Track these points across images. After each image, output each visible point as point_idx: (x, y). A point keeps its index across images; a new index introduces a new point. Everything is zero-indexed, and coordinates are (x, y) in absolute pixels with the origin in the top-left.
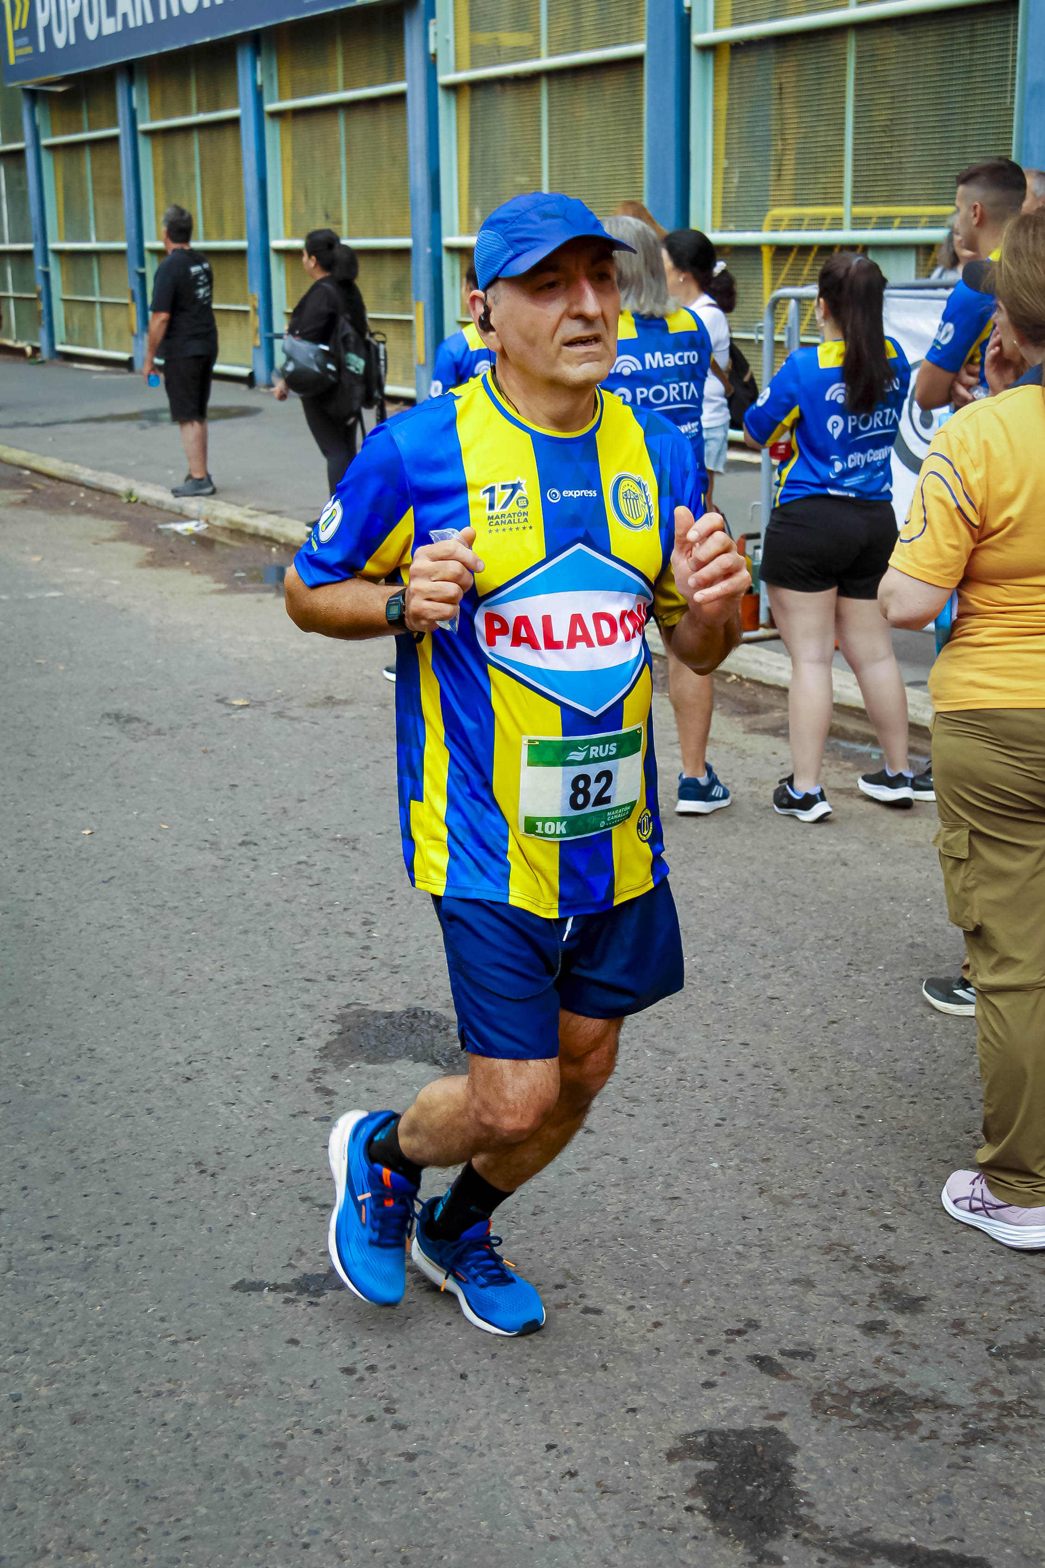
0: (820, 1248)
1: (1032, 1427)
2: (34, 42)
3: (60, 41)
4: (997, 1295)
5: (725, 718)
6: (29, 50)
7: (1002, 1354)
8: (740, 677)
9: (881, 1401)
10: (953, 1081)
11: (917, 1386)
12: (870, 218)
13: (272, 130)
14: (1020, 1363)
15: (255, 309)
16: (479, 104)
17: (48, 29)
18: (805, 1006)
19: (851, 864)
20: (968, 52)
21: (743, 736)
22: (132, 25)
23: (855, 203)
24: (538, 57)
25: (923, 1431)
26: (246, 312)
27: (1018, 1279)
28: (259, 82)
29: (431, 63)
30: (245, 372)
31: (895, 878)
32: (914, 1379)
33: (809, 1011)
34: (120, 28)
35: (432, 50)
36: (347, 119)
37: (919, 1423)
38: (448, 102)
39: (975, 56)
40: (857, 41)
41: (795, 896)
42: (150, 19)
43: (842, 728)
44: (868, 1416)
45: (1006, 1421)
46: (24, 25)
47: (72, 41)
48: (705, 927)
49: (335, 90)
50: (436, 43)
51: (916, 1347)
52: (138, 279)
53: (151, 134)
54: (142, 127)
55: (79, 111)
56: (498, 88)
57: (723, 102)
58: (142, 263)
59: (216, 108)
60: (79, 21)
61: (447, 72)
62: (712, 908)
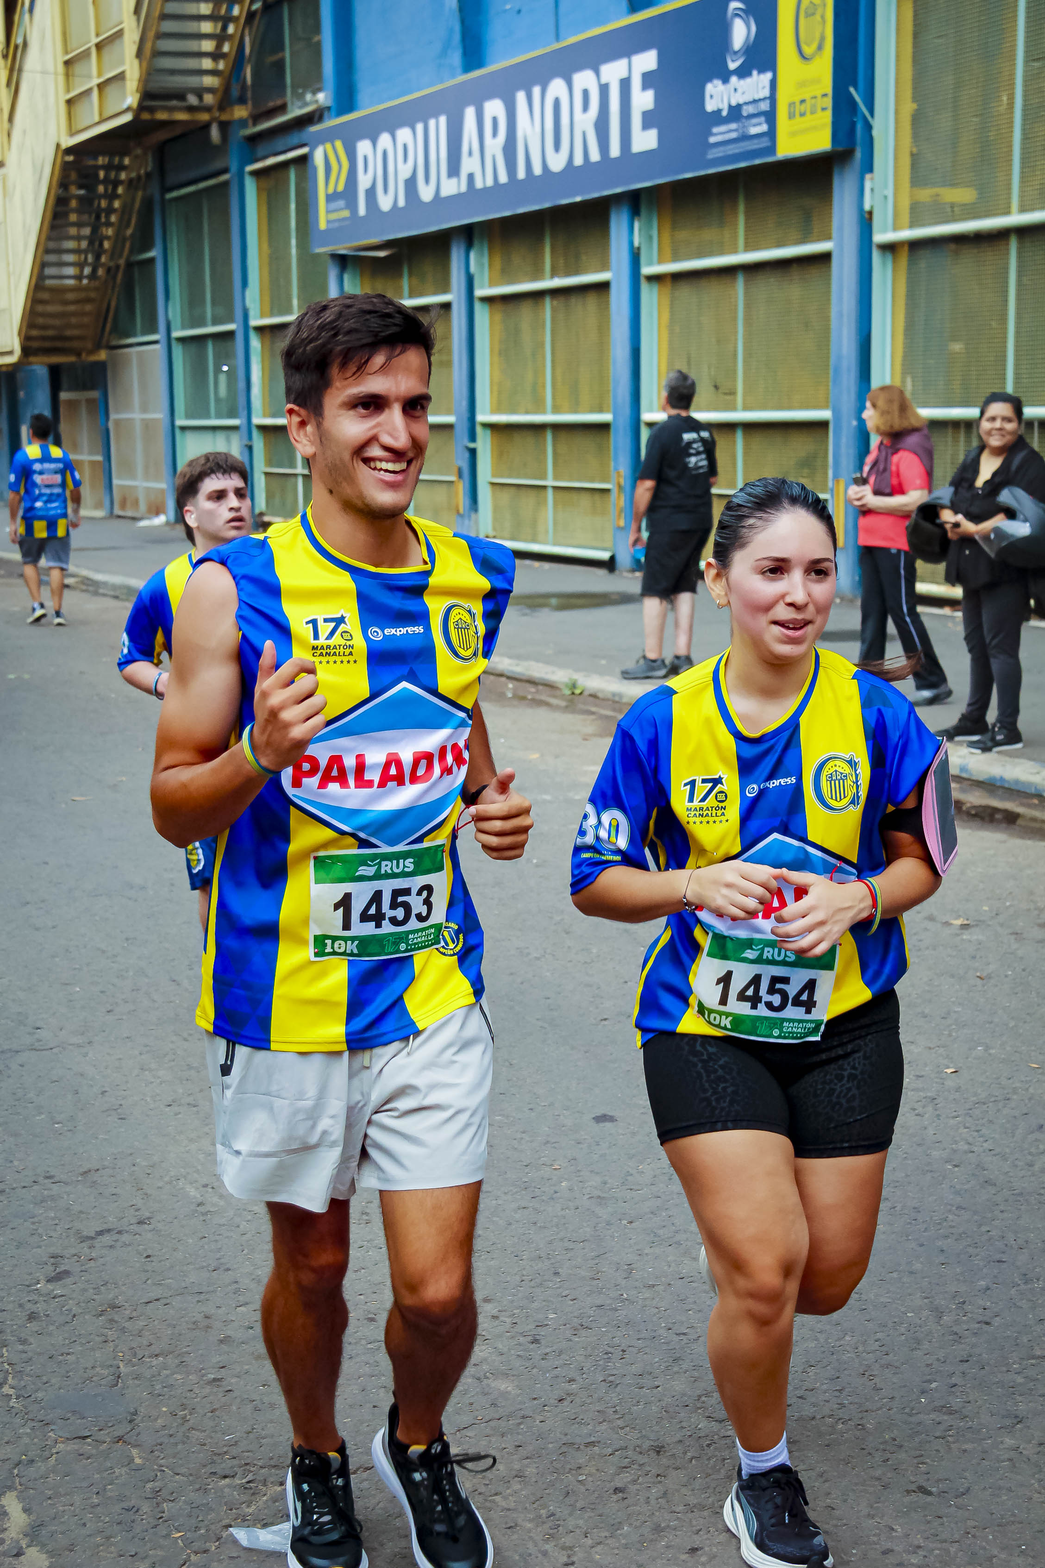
2: (352, 205)
3: (385, 203)
6: (346, 213)
13: (649, 295)
15: (620, 486)
16: (923, 264)
17: (371, 193)
22: (479, 184)
24: (1007, 212)
26: (607, 491)
28: (636, 244)
29: (866, 221)
30: (605, 555)
34: (464, 188)
35: (867, 207)
36: (746, 282)
38: (884, 264)
42: (503, 178)
46: (341, 188)
47: (401, 203)
49: (735, 251)
50: (872, 198)
52: (467, 455)
53: (489, 300)
54: (479, 293)
55: (400, 275)
56: (953, 246)
58: (473, 437)
59: (577, 273)
60: (411, 184)
61: (884, 230)
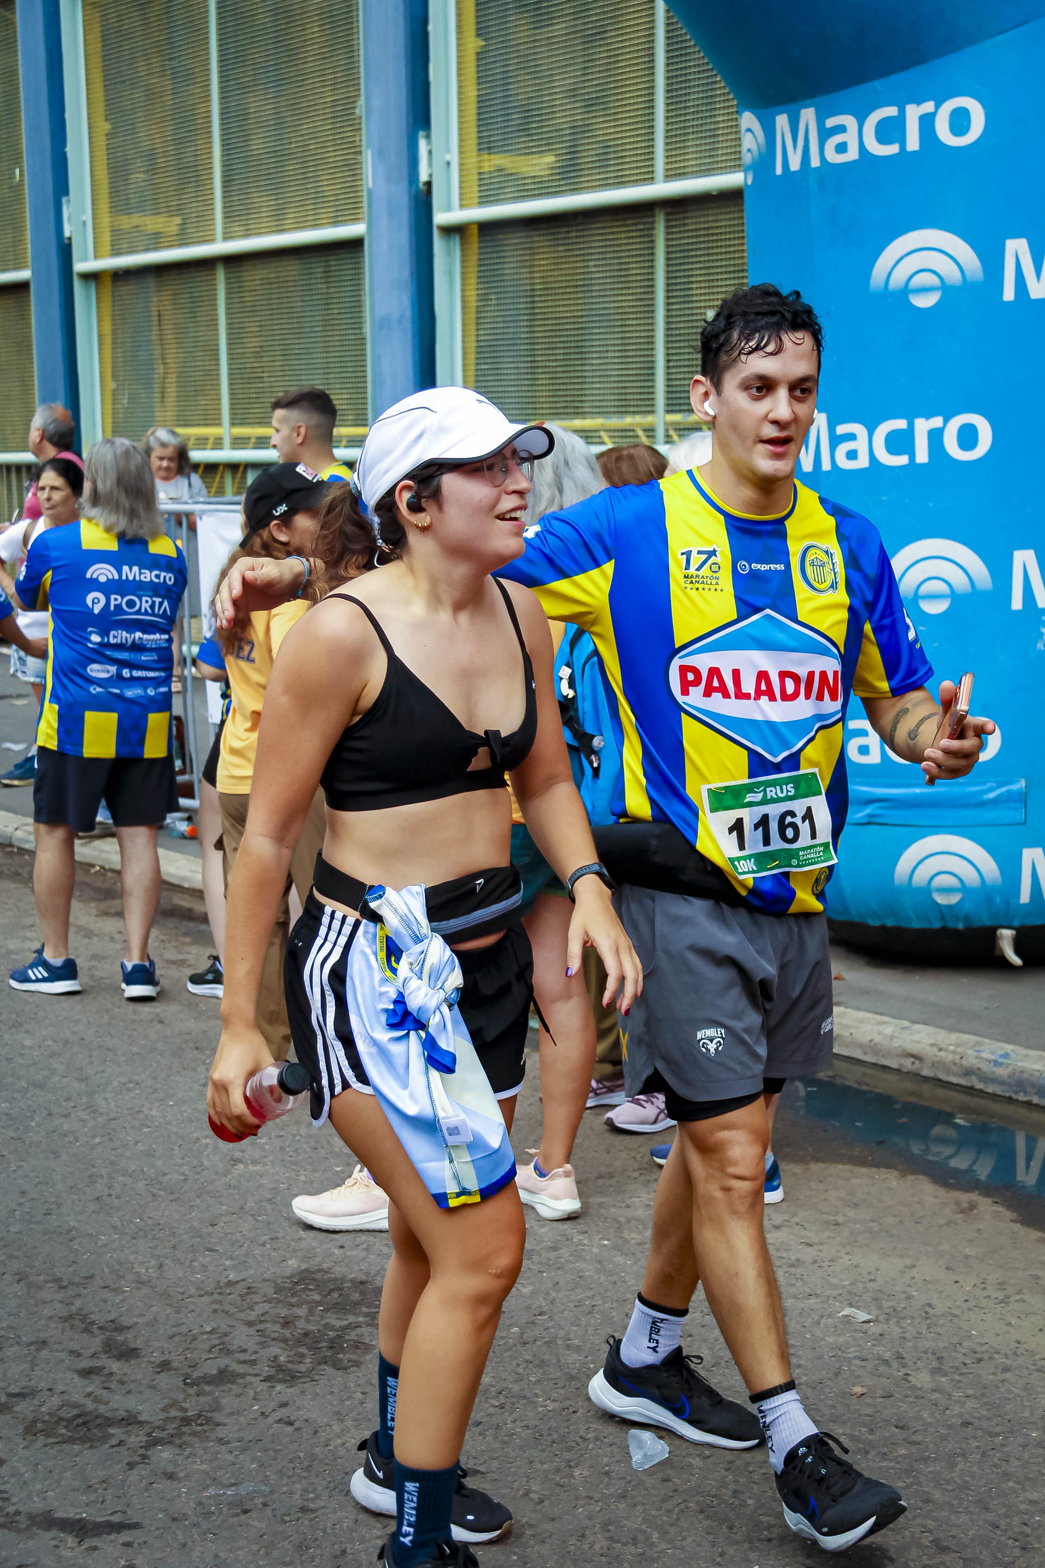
0: (61, 1318)
1: (206, 1431)
4: (204, 1341)
5: (81, 905)
7: (196, 1383)
8: (102, 867)
9: (84, 1424)
10: (210, 1187)
11: (117, 1410)
12: (249, 438)
14: (207, 1388)
18: (95, 1137)
19: (167, 1022)
20: (324, 286)
21: (94, 919)
23: (233, 424)
25: (114, 1442)
27: (224, 1329)
31: (204, 1032)
32: (115, 1406)
33: (97, 1140)
37: (113, 1435)
39: (332, 290)
40: (226, 273)
41: (109, 1049)
43: (190, 910)
44: (70, 1434)
45: (184, 1429)
48: (19, 1078)
51: (123, 1383)
57: (107, 328)
62: (30, 1062)
